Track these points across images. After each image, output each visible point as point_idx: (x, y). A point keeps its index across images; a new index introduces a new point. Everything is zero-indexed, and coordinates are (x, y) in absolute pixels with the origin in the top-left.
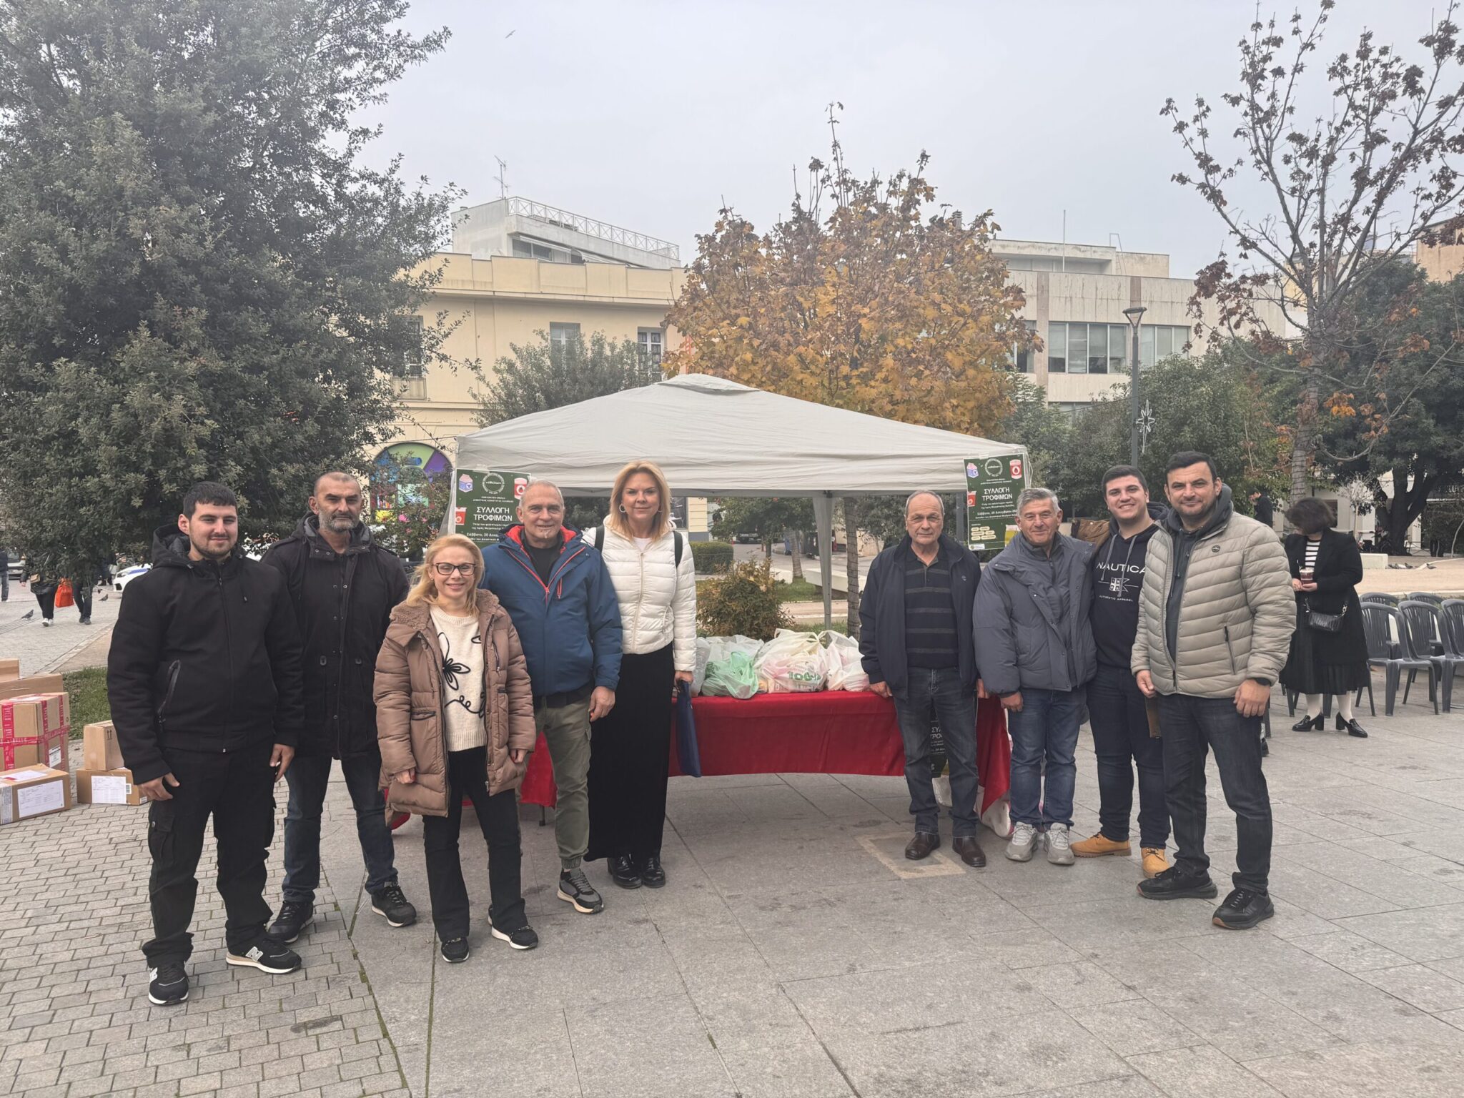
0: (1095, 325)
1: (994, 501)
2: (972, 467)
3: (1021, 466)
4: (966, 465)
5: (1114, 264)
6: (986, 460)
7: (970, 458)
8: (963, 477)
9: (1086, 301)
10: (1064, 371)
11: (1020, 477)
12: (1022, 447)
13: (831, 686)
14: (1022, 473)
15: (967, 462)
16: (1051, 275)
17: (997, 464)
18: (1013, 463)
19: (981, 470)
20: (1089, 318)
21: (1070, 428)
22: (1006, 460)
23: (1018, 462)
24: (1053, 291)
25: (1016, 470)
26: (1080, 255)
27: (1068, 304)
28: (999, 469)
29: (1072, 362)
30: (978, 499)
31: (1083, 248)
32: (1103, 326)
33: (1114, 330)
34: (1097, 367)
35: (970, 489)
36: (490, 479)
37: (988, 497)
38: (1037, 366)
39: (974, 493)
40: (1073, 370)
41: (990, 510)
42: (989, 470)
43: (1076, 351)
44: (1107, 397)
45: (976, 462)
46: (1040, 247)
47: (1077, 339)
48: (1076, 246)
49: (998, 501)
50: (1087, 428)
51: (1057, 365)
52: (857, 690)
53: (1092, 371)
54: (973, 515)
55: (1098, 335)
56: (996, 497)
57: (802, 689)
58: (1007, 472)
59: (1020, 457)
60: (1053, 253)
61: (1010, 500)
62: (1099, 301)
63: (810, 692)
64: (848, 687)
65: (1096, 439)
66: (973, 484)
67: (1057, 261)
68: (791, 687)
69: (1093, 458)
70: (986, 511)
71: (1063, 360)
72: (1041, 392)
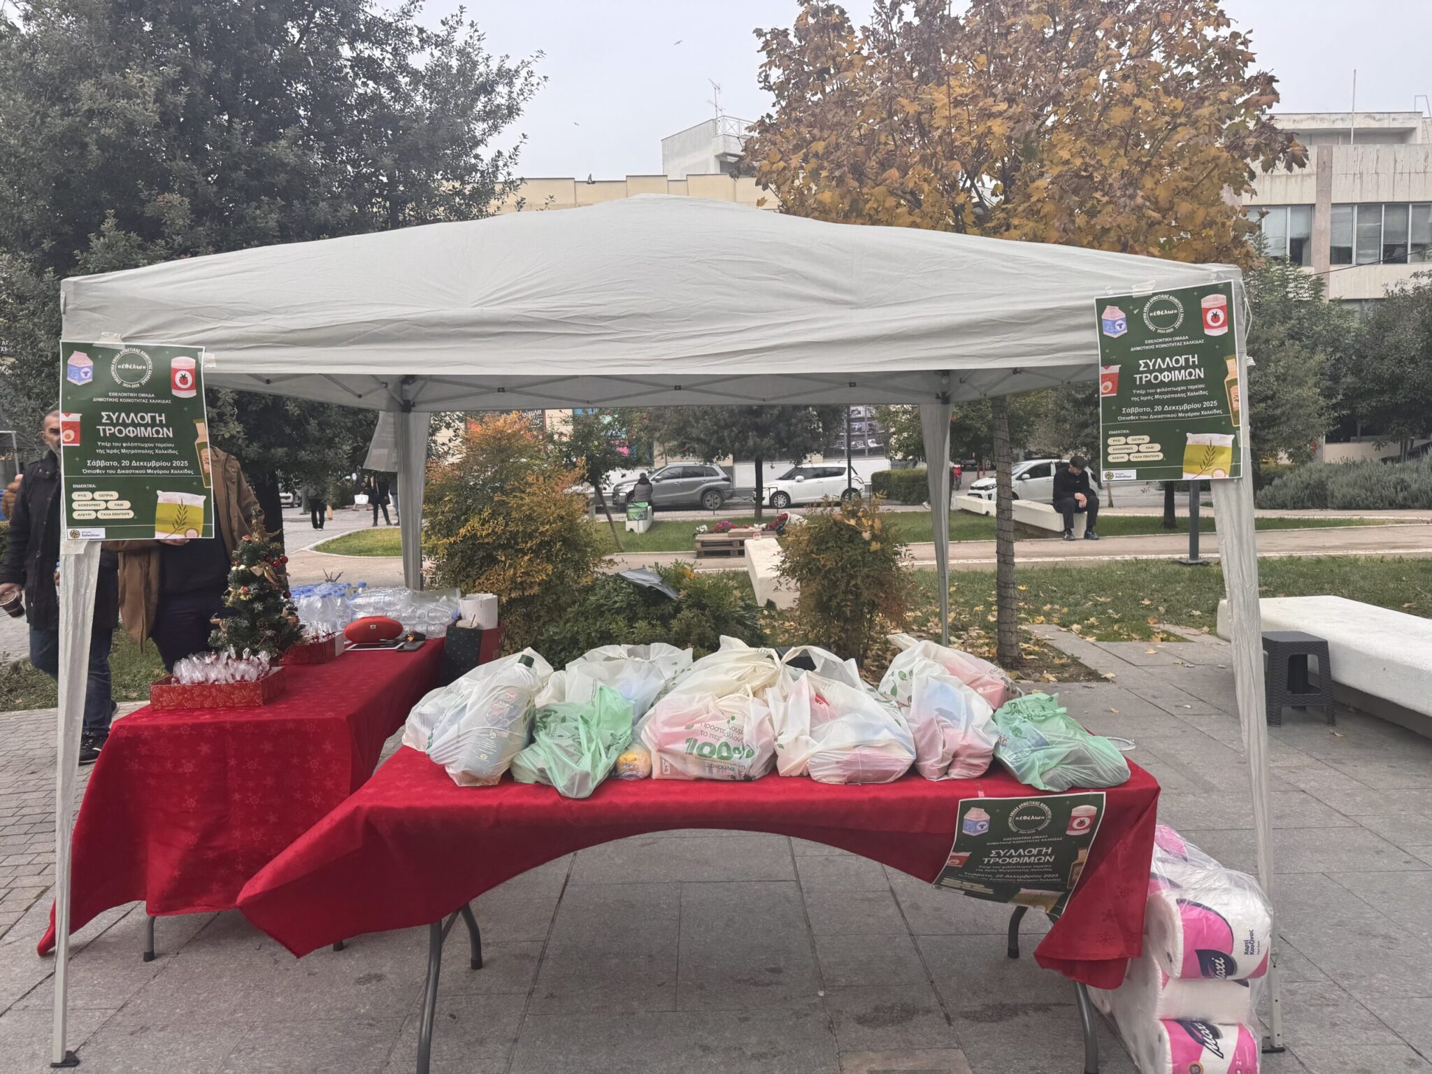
0: (1391, 206)
1: (1162, 384)
2: (1114, 315)
3: (1228, 309)
4: (1101, 311)
5: (1419, 133)
6: (1147, 298)
7: (1111, 294)
8: (1093, 336)
9: (1382, 177)
10: (1351, 263)
11: (1225, 330)
12: (1232, 268)
13: (783, 769)
14: (1229, 321)
15: (1102, 304)
16: (1335, 149)
17: (1172, 306)
18: (1208, 302)
19: (1133, 321)
20: (1385, 197)
21: (1356, 326)
22: (1192, 297)
23: (1222, 299)
24: (1337, 168)
25: (1215, 317)
26: (1374, 125)
27: (1358, 181)
28: (1175, 317)
29: (1361, 252)
30: (1125, 381)
31: (1378, 117)
32: (1404, 206)
33: (1418, 210)
34: (1393, 255)
35: (1107, 363)
36: (124, 359)
37: (1146, 377)
38: (1315, 257)
39: (1115, 369)
40: (1362, 260)
41: (1151, 404)
42: (1152, 319)
43: (1366, 239)
44: (1406, 288)
45: (1122, 302)
46: (1322, 120)
47: (1369, 224)
48: (1369, 115)
49: (1171, 383)
50: (1379, 325)
51: (1341, 256)
52: (834, 781)
53: (1385, 262)
54: (1111, 415)
55: (1397, 217)
56: (1165, 377)
57: (716, 774)
58: (1195, 318)
59: (1225, 289)
60: (1339, 125)
61: (1199, 380)
62: (1398, 177)
63: (734, 780)
64: (816, 775)
65: (1390, 339)
66: (1112, 349)
67: (1344, 135)
68: (694, 771)
69: (1386, 362)
70: (1141, 404)
71: (1350, 249)
72: (1318, 285)
